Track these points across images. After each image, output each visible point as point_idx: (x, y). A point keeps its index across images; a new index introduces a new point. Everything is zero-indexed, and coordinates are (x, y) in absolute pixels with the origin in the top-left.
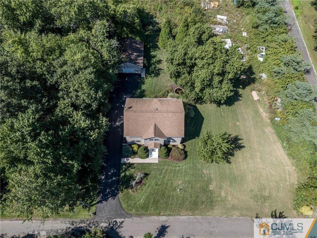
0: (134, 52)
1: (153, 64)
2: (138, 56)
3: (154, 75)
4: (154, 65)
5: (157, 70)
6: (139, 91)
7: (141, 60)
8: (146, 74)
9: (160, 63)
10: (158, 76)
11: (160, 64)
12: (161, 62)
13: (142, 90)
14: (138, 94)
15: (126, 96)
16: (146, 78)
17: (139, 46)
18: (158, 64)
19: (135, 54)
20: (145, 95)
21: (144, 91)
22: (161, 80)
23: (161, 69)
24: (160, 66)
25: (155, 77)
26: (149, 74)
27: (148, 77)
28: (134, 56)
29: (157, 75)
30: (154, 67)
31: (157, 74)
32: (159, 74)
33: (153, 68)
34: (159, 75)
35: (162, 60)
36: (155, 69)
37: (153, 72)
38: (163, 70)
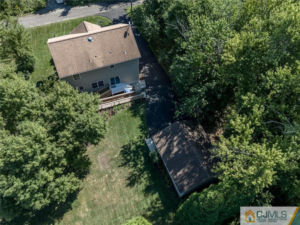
0: (178, 151)
1: (142, 171)
2: (169, 151)
3: (130, 147)
4: (140, 169)
5: (129, 161)
6: (142, 113)
7: (161, 148)
8: (146, 144)
9: (129, 179)
10: (123, 149)
11: (129, 176)
12: (128, 182)
13: (138, 115)
14: (141, 108)
15: (156, 100)
16: (141, 137)
17: (179, 174)
18: (133, 175)
19: (176, 150)
20: (130, 110)
21: (135, 115)
22: (116, 144)
23: (122, 166)
24: (128, 171)
25: (127, 145)
26: (139, 146)
27: (140, 141)
28: (175, 143)
29: (126, 151)
30: (137, 164)
31: (126, 153)
32: (124, 154)
33: (139, 163)
34: (122, 151)
35: (129, 188)
36: (134, 161)
37: (135, 153)
38: (119, 166)
